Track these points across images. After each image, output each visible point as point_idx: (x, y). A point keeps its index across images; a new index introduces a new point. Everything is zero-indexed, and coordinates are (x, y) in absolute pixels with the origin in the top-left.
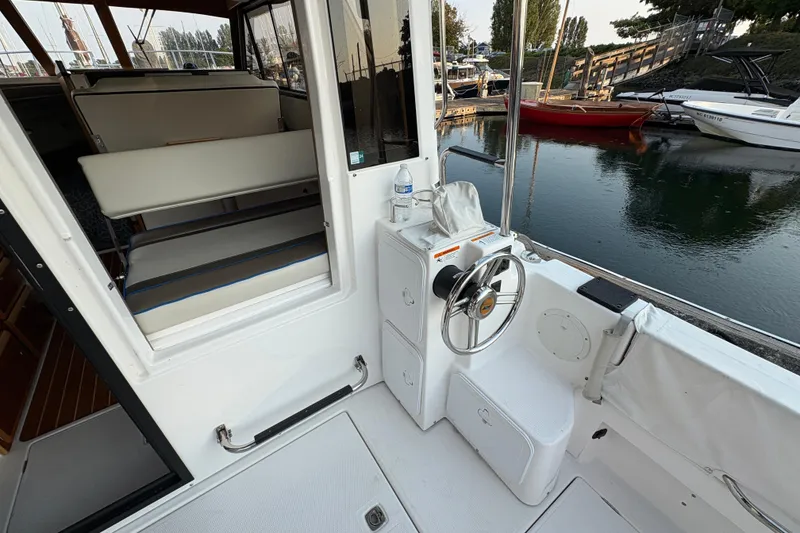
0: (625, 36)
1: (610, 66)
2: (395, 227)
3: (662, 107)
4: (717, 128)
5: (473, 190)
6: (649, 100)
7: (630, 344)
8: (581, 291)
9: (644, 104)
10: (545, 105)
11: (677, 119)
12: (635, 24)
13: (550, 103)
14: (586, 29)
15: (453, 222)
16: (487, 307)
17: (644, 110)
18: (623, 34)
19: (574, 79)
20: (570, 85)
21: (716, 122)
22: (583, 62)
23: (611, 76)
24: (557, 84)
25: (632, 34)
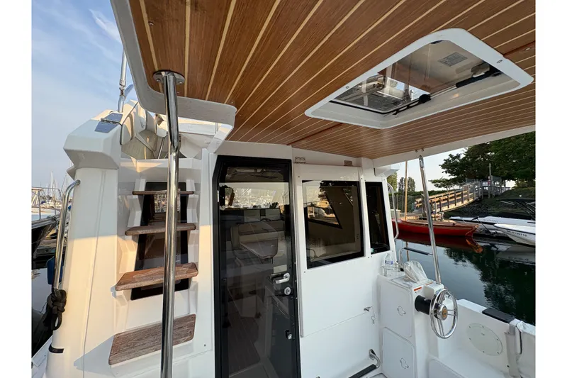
0: (440, 187)
1: (437, 202)
2: (389, 278)
3: (481, 226)
4: (526, 240)
5: (419, 264)
6: (471, 221)
7: (521, 341)
8: (484, 312)
9: (469, 224)
10: (406, 222)
11: (494, 233)
12: (444, 182)
13: (409, 221)
14: (414, 183)
15: (416, 276)
16: (445, 314)
17: (471, 227)
18: (437, 186)
19: (417, 208)
20: (416, 211)
21: (523, 236)
22: (420, 200)
23: (440, 206)
24: (410, 210)
25: (444, 186)
